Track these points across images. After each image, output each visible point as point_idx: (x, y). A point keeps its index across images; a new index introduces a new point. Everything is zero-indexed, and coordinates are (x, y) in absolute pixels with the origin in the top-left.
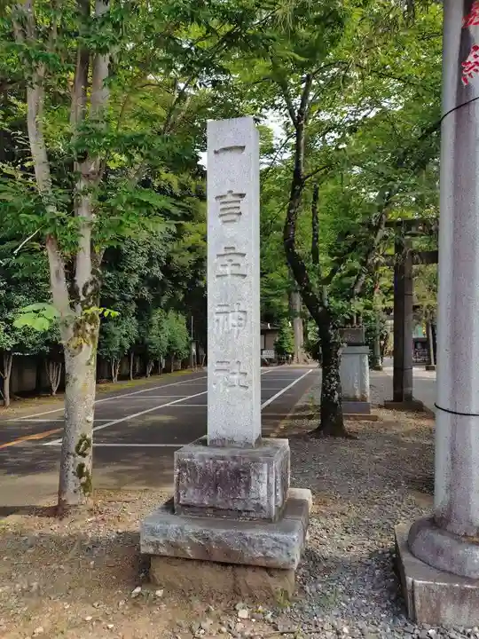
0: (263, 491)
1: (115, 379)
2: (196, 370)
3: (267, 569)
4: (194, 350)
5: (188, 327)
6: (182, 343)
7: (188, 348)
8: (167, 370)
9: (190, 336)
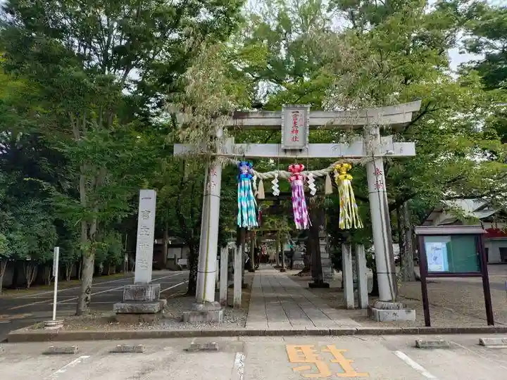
0: (149, 295)
1: (68, 279)
2: (127, 273)
3: (149, 313)
4: (126, 259)
5: (123, 242)
6: (117, 254)
7: (123, 258)
8: (105, 274)
9: (124, 248)
